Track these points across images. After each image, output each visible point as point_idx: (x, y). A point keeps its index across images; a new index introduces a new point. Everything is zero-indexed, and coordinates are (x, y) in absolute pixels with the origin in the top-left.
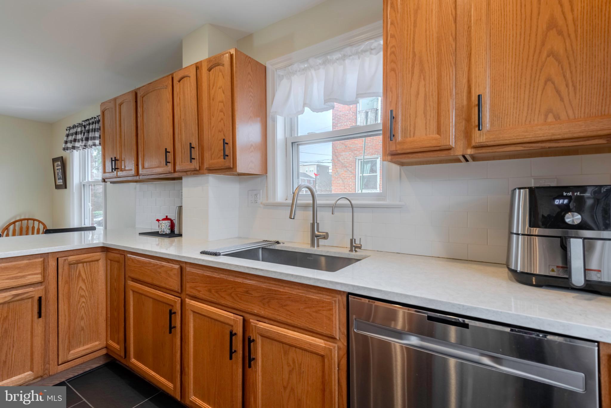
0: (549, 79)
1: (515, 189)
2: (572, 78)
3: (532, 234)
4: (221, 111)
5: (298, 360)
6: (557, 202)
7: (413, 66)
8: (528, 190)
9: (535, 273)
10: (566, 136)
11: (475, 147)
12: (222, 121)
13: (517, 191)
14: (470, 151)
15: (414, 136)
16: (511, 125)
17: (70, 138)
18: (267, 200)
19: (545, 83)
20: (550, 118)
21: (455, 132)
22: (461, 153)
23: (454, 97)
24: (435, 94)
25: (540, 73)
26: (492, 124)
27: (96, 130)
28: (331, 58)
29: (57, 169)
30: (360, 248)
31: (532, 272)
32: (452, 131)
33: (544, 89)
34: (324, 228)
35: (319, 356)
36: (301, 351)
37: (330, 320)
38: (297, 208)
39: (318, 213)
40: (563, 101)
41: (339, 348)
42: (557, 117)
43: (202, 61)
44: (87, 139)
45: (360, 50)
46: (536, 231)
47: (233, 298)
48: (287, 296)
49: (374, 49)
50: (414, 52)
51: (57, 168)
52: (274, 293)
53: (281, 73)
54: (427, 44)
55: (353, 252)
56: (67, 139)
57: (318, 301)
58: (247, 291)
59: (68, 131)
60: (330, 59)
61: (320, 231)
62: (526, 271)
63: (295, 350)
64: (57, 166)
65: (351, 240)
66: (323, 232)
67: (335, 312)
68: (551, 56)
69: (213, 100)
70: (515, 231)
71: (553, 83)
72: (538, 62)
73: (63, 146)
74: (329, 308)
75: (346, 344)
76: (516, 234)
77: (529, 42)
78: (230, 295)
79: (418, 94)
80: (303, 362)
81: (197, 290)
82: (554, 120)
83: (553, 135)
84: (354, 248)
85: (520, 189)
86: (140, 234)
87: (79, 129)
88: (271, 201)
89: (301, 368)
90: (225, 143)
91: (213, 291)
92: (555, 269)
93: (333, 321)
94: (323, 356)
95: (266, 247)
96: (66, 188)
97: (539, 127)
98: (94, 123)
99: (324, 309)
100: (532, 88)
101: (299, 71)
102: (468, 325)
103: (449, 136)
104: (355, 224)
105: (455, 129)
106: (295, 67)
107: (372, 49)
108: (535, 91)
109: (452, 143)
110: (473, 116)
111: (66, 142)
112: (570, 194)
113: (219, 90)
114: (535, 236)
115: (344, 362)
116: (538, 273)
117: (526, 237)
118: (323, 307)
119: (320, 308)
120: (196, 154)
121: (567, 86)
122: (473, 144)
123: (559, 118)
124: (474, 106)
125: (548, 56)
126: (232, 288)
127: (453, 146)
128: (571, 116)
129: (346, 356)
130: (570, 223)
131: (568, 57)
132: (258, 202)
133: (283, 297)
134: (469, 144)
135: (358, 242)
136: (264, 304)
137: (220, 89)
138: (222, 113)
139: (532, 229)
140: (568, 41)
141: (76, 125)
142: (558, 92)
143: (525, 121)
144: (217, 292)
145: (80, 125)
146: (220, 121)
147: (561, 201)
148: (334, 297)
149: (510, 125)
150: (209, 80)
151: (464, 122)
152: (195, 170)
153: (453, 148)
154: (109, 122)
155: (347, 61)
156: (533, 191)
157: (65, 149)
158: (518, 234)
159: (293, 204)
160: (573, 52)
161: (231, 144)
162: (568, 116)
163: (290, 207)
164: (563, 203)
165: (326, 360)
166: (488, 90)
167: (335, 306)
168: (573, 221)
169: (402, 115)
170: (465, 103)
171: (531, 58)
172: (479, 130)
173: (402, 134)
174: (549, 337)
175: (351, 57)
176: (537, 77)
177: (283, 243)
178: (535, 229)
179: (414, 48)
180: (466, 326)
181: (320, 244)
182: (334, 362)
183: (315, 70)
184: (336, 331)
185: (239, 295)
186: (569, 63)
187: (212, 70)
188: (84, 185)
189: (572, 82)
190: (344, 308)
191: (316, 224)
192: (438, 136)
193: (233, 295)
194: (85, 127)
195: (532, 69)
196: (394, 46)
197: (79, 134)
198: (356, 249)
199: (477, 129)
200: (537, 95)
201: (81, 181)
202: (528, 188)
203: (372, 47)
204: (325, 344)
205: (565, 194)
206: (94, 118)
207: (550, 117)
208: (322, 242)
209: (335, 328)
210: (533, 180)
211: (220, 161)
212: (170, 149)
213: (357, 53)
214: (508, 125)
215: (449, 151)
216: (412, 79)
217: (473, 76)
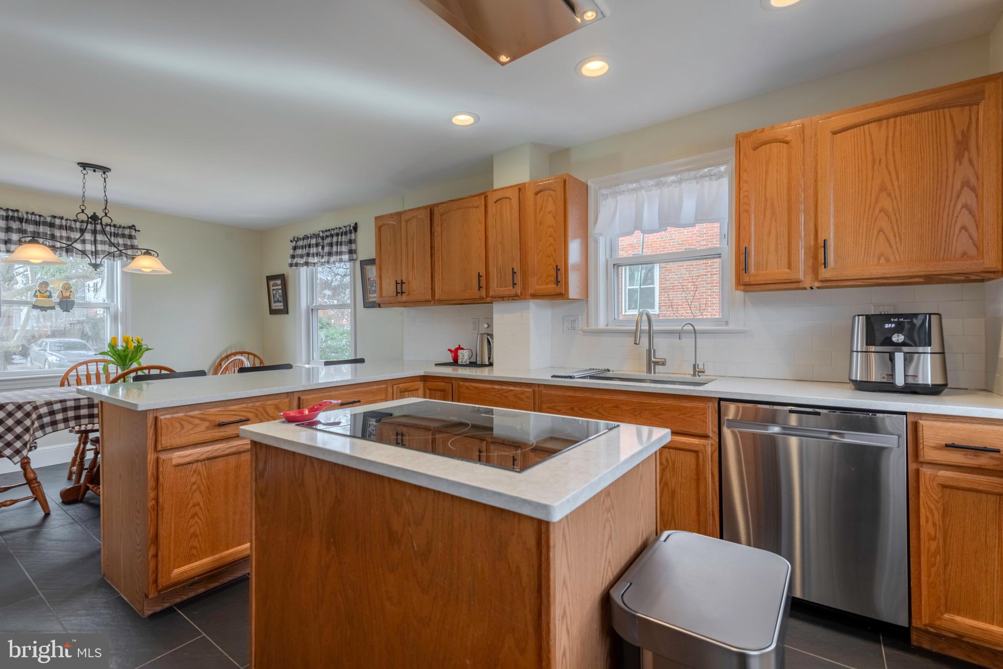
0: (881, 230)
1: (855, 316)
2: (898, 231)
3: (868, 351)
4: (551, 236)
5: (671, 459)
6: (887, 326)
7: (765, 209)
8: (865, 317)
9: (871, 380)
10: (894, 275)
11: (822, 281)
12: (552, 246)
13: (857, 317)
14: (817, 284)
15: (766, 270)
16: (852, 264)
17: (299, 252)
18: (588, 326)
19: (878, 234)
20: (882, 261)
21: (804, 268)
22: (810, 286)
23: (803, 238)
24: (786, 235)
25: (874, 224)
26: (836, 263)
27: (343, 243)
28: (665, 180)
29: (273, 290)
30: (703, 372)
31: (869, 380)
32: (802, 267)
33: (877, 237)
34: (660, 354)
35: (692, 453)
36: (674, 451)
37: (704, 422)
38: (654, 334)
39: (654, 339)
40: (892, 248)
41: (712, 445)
42: (887, 260)
43: (525, 183)
44: (330, 254)
45: (698, 175)
46: (873, 348)
47: (600, 413)
48: (661, 407)
49: (714, 175)
50: (766, 197)
51: (273, 288)
52: (646, 405)
53: (604, 191)
54: (777, 191)
55: (696, 376)
56: (294, 252)
57: (691, 408)
58: (617, 406)
59: (295, 242)
60: (664, 182)
61: (656, 357)
62: (864, 380)
63: (669, 451)
64: (272, 286)
65: (694, 366)
66: (661, 359)
67: (709, 415)
68: (883, 212)
69: (540, 224)
70: (855, 350)
71: (884, 233)
72: (872, 216)
73: (290, 261)
74: (703, 412)
75: (717, 440)
76: (856, 351)
77: (865, 199)
78: (597, 410)
79: (770, 233)
80: (676, 460)
81: (556, 409)
82: (885, 262)
83: (885, 274)
84: (697, 372)
85: (859, 316)
86: (436, 364)
87: (314, 241)
88: (592, 327)
89: (674, 465)
90: (558, 270)
91: (576, 409)
92: (885, 376)
93: (707, 423)
94: (696, 452)
95: (595, 375)
96: (287, 313)
97: (873, 267)
98: (340, 234)
99: (698, 414)
100: (868, 236)
101: (627, 191)
102: (820, 413)
103: (799, 271)
104: (698, 350)
105: (804, 266)
106: (623, 187)
107: (711, 175)
108: (871, 238)
109: (801, 277)
110: (819, 256)
111: (293, 257)
112: (896, 320)
113: (549, 215)
114: (871, 352)
115: (716, 454)
116: (874, 380)
117: (864, 353)
118: (697, 412)
119: (694, 414)
120: (518, 279)
121: (895, 236)
122: (820, 278)
123: (889, 261)
124: (821, 248)
125: (880, 212)
126: (599, 404)
127: (803, 279)
128: (898, 260)
129: (717, 450)
130: (896, 341)
131: (895, 214)
132: (576, 328)
133: (656, 407)
134: (816, 278)
135: (701, 367)
136: (635, 415)
137: (550, 213)
138: (552, 238)
139: (869, 347)
140: (895, 202)
141: (309, 235)
142: (888, 241)
143: (863, 262)
144: (580, 410)
145: (316, 236)
146: (550, 246)
147: (890, 325)
148: (707, 404)
149: (850, 264)
150: (535, 204)
151: (811, 259)
152: (516, 295)
153: (802, 281)
154: (389, 240)
155: (684, 184)
156: (868, 318)
157: (291, 265)
158: (857, 352)
159: (636, 330)
160: (899, 211)
161: (563, 270)
162: (896, 260)
163: (634, 334)
164: (891, 327)
165: (700, 455)
166: (832, 235)
167: (709, 410)
168: (898, 340)
169: (755, 250)
170: (812, 243)
171: (867, 212)
172: (825, 267)
173: (755, 267)
174: (878, 415)
175: (688, 181)
176: (872, 227)
177: (613, 371)
178: (871, 347)
179: (765, 194)
180: (819, 414)
181: (657, 371)
182: (708, 455)
183: (646, 192)
184: (709, 430)
185: (606, 410)
186: (896, 219)
187: (540, 194)
188: (312, 309)
189: (899, 233)
190: (716, 412)
191: (652, 350)
192: (788, 270)
193: (599, 410)
194: (323, 238)
195: (868, 221)
196: (747, 191)
197: (313, 247)
198: (699, 374)
199: (823, 266)
200: (872, 242)
201: (309, 305)
202: (865, 315)
203: (712, 173)
204: (699, 442)
205: (892, 320)
206: (338, 229)
207: (882, 258)
208: (659, 368)
209: (709, 428)
210: (873, 307)
211: (551, 287)
212: (483, 273)
213: (695, 178)
214: (849, 264)
215: (799, 284)
216: (764, 219)
217: (819, 222)
